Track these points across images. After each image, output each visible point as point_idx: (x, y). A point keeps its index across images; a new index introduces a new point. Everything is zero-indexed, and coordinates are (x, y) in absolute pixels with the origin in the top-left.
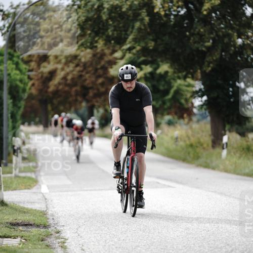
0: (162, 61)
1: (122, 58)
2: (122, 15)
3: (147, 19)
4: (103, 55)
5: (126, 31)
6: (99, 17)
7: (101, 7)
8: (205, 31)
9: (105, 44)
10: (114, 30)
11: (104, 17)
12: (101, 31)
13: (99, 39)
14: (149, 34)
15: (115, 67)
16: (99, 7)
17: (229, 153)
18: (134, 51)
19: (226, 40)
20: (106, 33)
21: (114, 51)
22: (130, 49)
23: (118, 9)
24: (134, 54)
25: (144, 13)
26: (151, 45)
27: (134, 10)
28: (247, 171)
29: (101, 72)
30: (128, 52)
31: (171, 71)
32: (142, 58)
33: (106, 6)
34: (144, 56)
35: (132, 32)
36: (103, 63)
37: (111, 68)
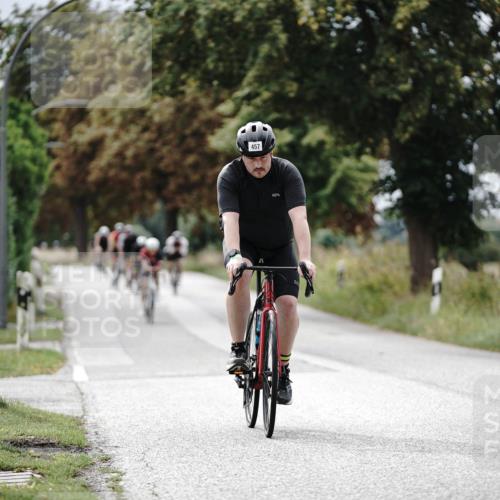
0: (313, 121)
1: (233, 115)
2: (234, 30)
3: (283, 38)
4: (195, 109)
5: (242, 61)
6: (189, 34)
7: (192, 13)
8: (398, 62)
9: (201, 88)
10: (219, 60)
11: (199, 34)
12: (193, 62)
13: (188, 77)
14: (288, 67)
15: (220, 132)
16: (188, 13)
17: (444, 303)
18: (258, 101)
19: (440, 79)
20: (203, 66)
21: (218, 101)
22: (249, 98)
23: (227, 19)
24: (257, 107)
25: (277, 26)
26: (292, 89)
27: (259, 20)
28: (480, 338)
29: (191, 142)
30: (245, 102)
31: (329, 140)
32: (273, 116)
33: (203, 11)
34: (277, 110)
35: (253, 64)
36: (196, 124)
37: (213, 134)
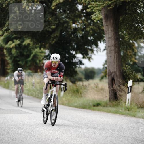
0: (26, 38)
1: (2, 35)
5: (5, 19)
8: (52, 20)
18: (9, 31)
19: (65, 25)
28: (76, 104)
30: (6, 31)
31: (31, 43)
32: (14, 36)
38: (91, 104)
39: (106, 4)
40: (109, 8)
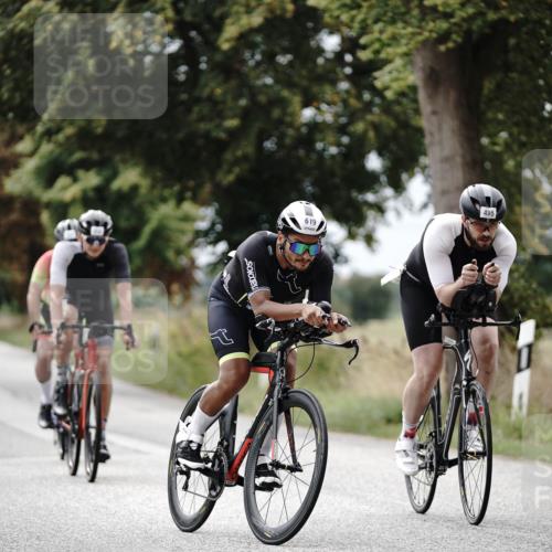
0: (124, 161)
1: (32, 154)
10: (16, 89)
15: (16, 174)
18: (61, 137)
21: (15, 139)
22: (49, 134)
23: (25, 41)
24: (60, 145)
26: (100, 123)
30: (45, 139)
31: (145, 184)
34: (83, 148)
37: (8, 175)
38: (378, 414)
39: (431, 31)
40: (442, 48)
